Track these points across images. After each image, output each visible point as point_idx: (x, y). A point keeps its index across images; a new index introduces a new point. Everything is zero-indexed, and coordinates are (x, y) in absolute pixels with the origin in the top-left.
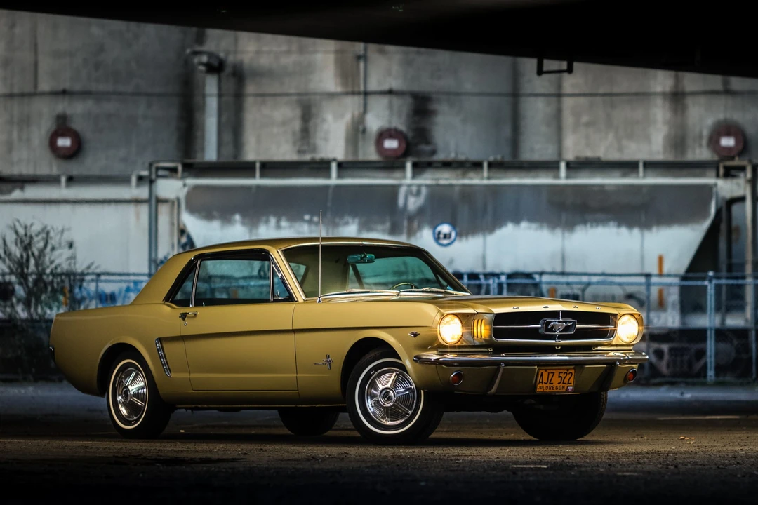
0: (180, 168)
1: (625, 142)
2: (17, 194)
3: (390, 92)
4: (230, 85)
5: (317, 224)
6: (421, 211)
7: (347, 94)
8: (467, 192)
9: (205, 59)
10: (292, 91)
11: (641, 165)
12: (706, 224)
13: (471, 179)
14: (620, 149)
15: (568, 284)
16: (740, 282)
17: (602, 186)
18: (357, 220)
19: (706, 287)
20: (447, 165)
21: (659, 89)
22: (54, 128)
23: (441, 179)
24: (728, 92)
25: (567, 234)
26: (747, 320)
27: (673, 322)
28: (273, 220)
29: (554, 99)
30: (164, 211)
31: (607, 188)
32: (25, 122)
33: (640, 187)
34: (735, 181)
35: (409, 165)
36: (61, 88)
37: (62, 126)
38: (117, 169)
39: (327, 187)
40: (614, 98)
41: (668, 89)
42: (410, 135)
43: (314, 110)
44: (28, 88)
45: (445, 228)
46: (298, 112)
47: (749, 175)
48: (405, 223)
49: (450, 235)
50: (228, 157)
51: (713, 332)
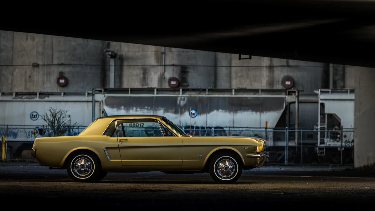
0: (103, 90)
1: (253, 83)
2: (46, 99)
3: (173, 65)
4: (118, 62)
5: (150, 110)
6: (185, 106)
7: (159, 65)
8: (201, 99)
9: (110, 53)
10: (140, 64)
11: (260, 90)
12: (282, 111)
13: (202, 95)
14: (251, 85)
15: (235, 131)
16: (294, 130)
17: (247, 97)
18: (163, 109)
19: (285, 132)
20: (194, 90)
21: (265, 65)
22: (59, 76)
23: (192, 95)
24: (288, 66)
25: (235, 114)
26: (295, 144)
27: (271, 144)
28: (135, 108)
29: (228, 68)
30: (97, 104)
31: (248, 98)
32: (49, 74)
33: (260, 98)
34: (292, 96)
35: (181, 90)
36: (61, 63)
37: (62, 76)
38: (80, 90)
39: (153, 97)
40: (249, 68)
41: (268, 65)
42: (180, 80)
43: (147, 71)
44: (50, 63)
45: (193, 112)
46: (142, 72)
47: (297, 94)
48: (180, 110)
49: (195, 114)
50: (117, 87)
51: (287, 148)
